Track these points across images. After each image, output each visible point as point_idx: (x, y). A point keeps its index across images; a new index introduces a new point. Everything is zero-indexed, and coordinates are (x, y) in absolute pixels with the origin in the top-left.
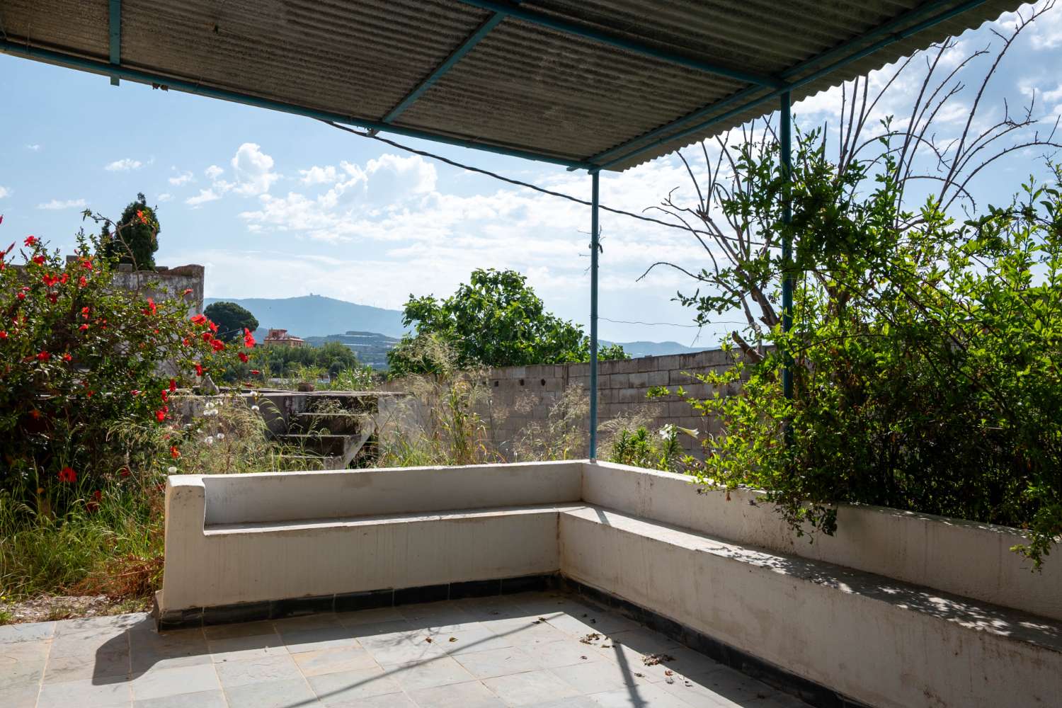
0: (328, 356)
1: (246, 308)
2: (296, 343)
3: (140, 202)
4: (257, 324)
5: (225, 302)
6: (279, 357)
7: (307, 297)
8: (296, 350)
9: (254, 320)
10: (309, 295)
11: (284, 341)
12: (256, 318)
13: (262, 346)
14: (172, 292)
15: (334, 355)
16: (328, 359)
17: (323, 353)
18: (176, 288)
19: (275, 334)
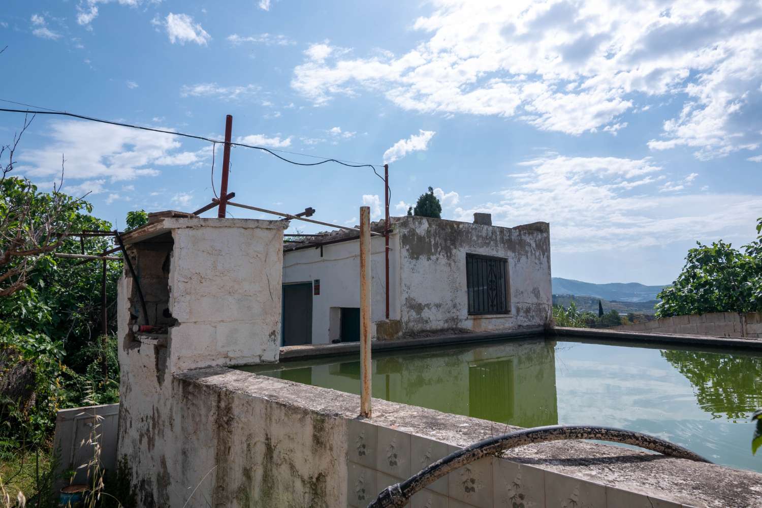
3: (429, 193)
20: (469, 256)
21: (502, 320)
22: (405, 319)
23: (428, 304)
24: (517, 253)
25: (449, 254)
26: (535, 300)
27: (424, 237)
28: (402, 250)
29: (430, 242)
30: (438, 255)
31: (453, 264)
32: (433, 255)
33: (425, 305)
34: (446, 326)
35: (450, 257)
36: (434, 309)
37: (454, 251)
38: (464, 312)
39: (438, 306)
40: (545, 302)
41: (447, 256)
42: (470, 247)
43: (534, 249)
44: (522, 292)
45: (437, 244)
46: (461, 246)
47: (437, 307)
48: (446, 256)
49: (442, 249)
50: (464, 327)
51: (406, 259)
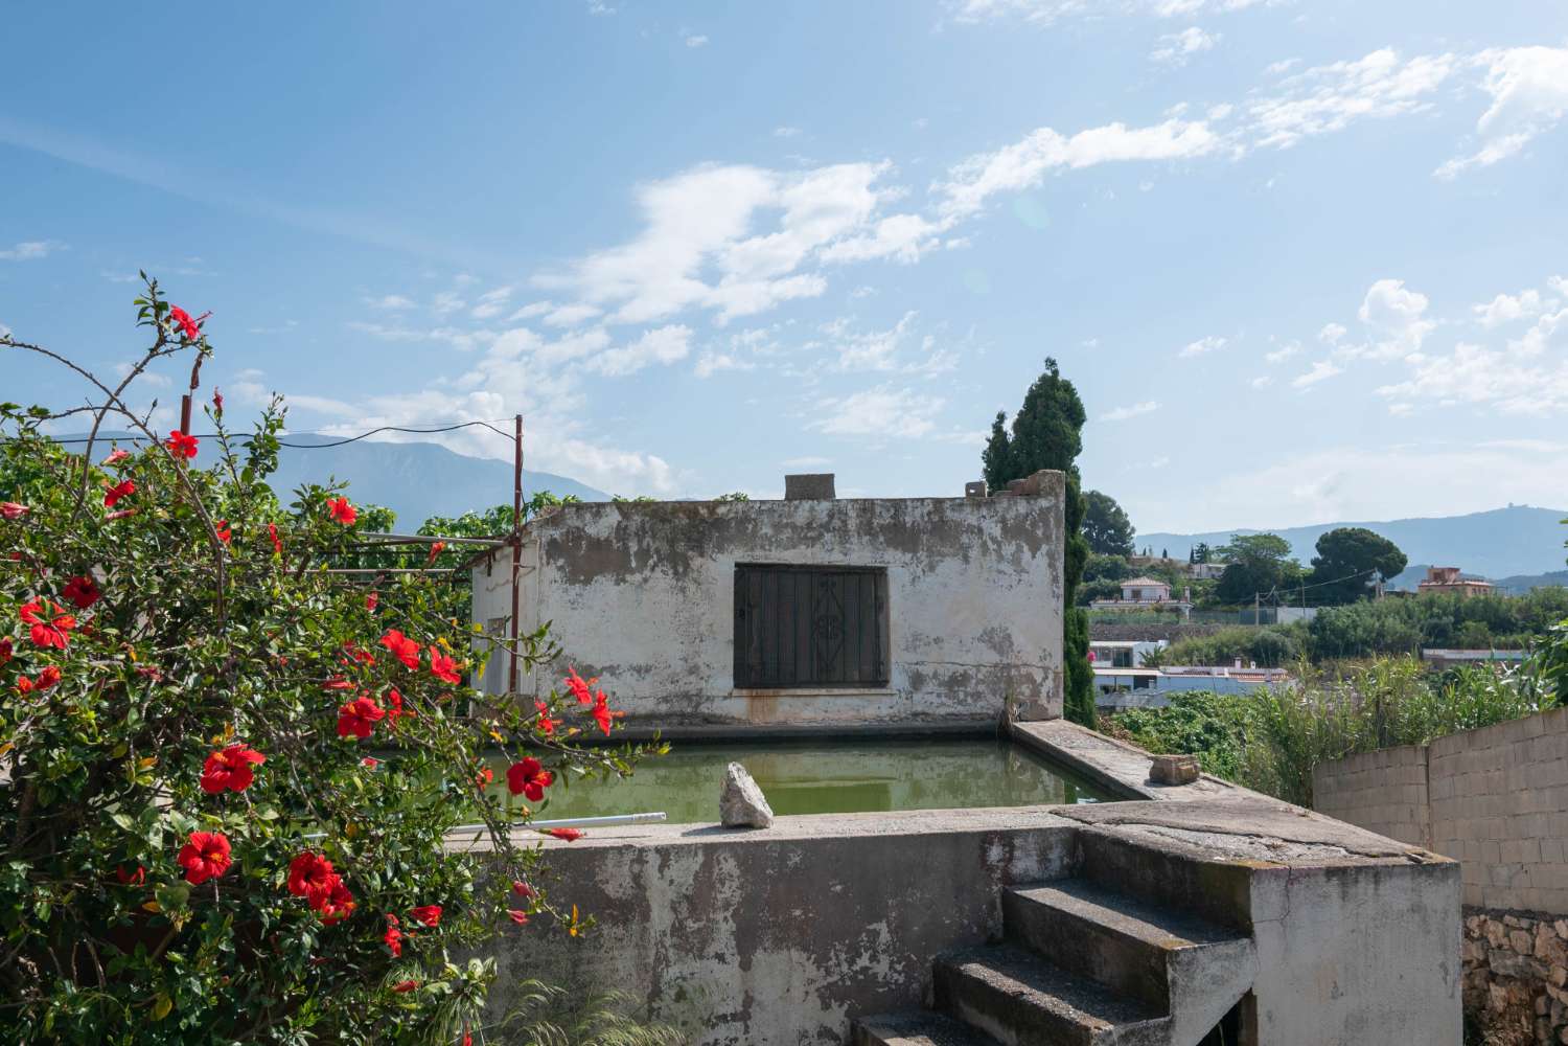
0: (1537, 610)
1: (1385, 536)
2: (1476, 589)
3: (1049, 373)
4: (1404, 561)
5: (1350, 528)
6: (1445, 614)
7: (1502, 510)
8: (1477, 601)
9: (1398, 554)
10: (1506, 506)
11: (1454, 587)
12: (1403, 552)
13: (1415, 595)
14: (997, 531)
15: (1551, 609)
16: (1538, 615)
17: (1529, 607)
18: (1003, 521)
19: (1439, 575)
20: (743, 571)
21: (856, 701)
22: (545, 695)
23: (611, 667)
24: (923, 555)
25: (681, 570)
26: (992, 657)
27: (607, 540)
28: (545, 569)
29: (626, 548)
30: (647, 573)
31: (692, 587)
32: (632, 572)
33: (604, 669)
34: (664, 708)
35: (685, 573)
36: (629, 678)
37: (696, 562)
38: (725, 682)
39: (641, 671)
40: (1035, 661)
41: (676, 573)
42: (752, 549)
43: (994, 540)
44: (937, 640)
45: (648, 550)
46: (721, 550)
47: (639, 672)
48: (671, 572)
49: (660, 560)
50: (718, 712)
51: (555, 586)
